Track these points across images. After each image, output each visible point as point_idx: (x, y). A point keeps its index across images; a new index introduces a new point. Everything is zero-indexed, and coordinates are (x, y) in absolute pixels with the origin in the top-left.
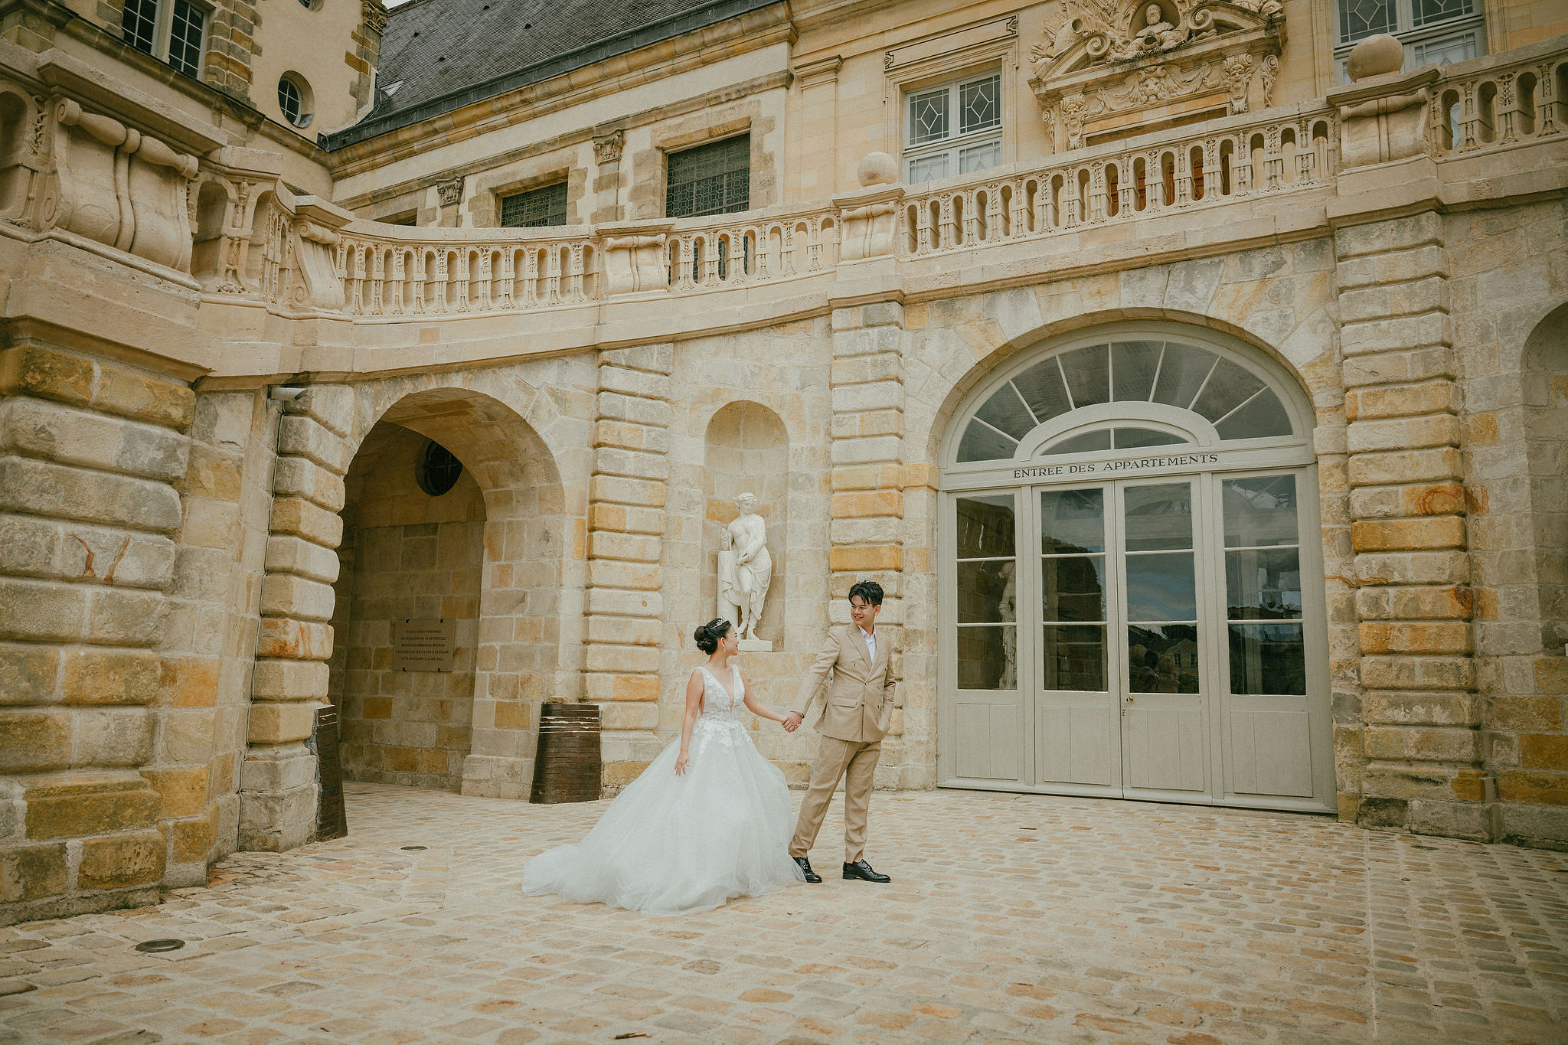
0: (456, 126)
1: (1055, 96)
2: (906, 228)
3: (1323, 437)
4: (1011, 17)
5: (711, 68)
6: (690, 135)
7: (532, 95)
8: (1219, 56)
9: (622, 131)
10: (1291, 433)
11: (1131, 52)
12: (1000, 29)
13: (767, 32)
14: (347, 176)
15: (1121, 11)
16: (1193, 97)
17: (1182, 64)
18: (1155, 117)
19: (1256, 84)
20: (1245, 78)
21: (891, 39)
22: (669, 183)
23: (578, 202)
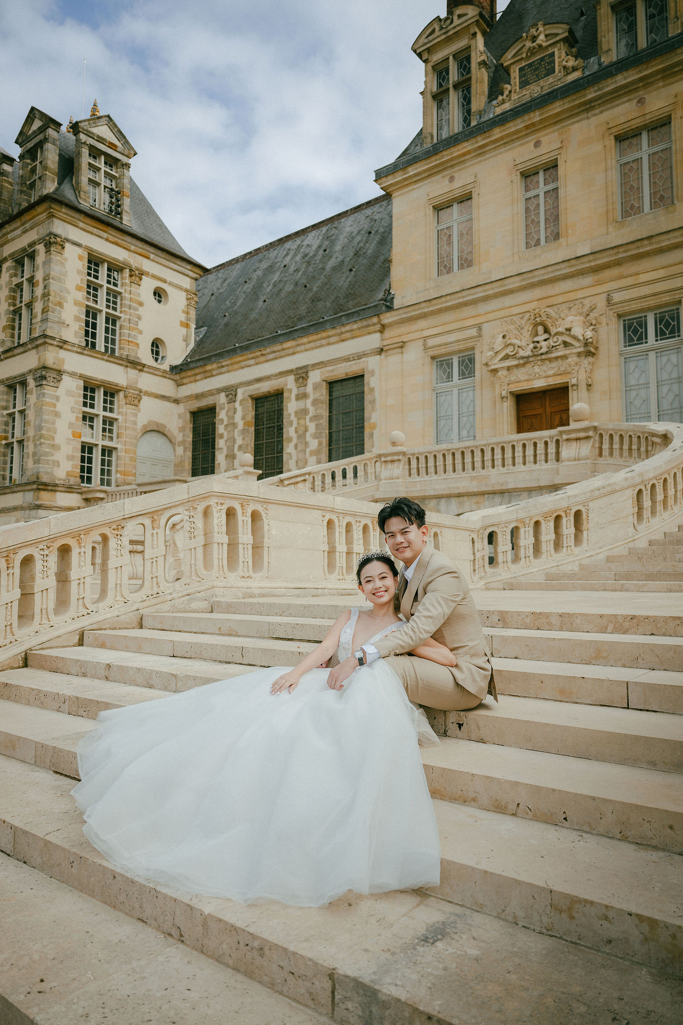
0: (232, 364)
1: (495, 371)
2: (407, 467)
4: (480, 329)
5: (345, 343)
6: (337, 375)
7: (266, 352)
8: (564, 357)
9: (307, 372)
11: (528, 353)
12: (473, 332)
13: (370, 328)
14: (183, 384)
15: (526, 328)
16: (555, 375)
17: (550, 360)
18: (539, 384)
19: (582, 371)
20: (576, 368)
21: (425, 333)
22: (329, 397)
23: (288, 405)
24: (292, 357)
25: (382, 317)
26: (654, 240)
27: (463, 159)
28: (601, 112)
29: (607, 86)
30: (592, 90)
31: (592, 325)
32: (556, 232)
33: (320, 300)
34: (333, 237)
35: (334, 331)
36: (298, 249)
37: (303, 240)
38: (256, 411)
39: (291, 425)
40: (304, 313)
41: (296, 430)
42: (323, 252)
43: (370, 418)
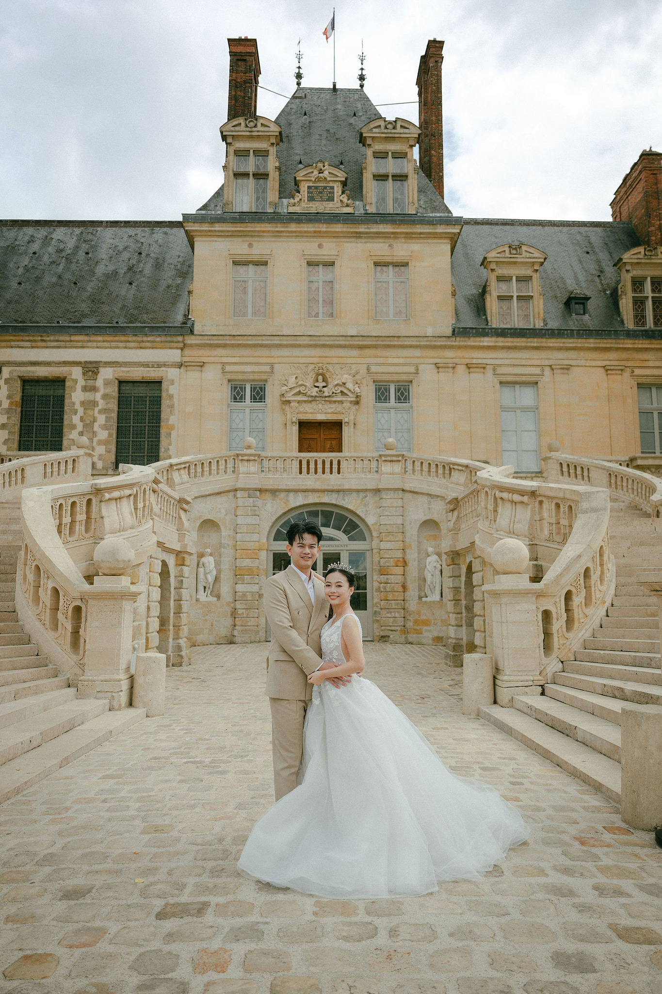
1: (288, 402)
2: (260, 466)
3: (375, 543)
4: (272, 367)
5: (144, 350)
6: (133, 377)
7: (48, 339)
8: (342, 402)
9: (98, 367)
10: (365, 540)
11: (314, 393)
12: (267, 368)
13: (173, 344)
15: (310, 375)
16: (333, 413)
17: (330, 402)
18: (321, 417)
19: (352, 414)
20: (349, 411)
21: (225, 360)
22: (119, 394)
23: (72, 394)
24: (79, 350)
25: (186, 337)
26: (401, 339)
27: (262, 234)
28: (366, 242)
29: (373, 228)
30: (363, 226)
31: (357, 383)
32: (331, 311)
33: (103, 303)
34: (93, 243)
35: (134, 338)
36: (47, 240)
37: (51, 233)
38: (23, 393)
39: (76, 413)
40: (87, 311)
41: (82, 419)
42: (84, 254)
43: (168, 420)
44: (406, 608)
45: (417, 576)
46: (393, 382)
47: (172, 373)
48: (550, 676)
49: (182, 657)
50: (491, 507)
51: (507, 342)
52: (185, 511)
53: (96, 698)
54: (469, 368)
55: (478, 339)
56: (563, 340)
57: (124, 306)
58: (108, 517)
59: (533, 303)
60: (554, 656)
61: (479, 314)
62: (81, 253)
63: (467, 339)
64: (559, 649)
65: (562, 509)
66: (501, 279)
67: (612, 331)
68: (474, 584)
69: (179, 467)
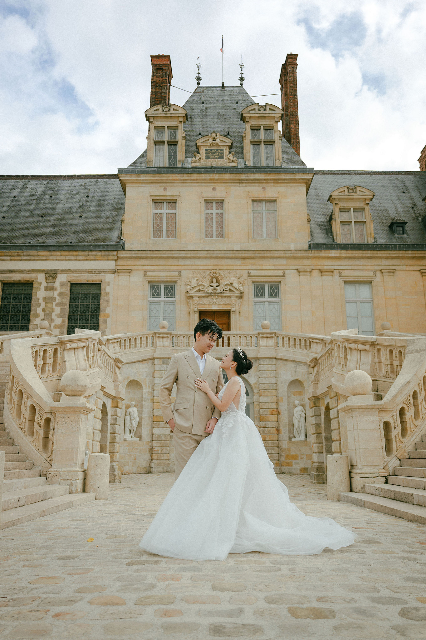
1: (191, 297)
2: (171, 342)
3: (256, 398)
4: (180, 273)
5: (89, 262)
6: (81, 280)
7: (22, 254)
8: (230, 297)
9: (56, 274)
11: (210, 291)
12: (176, 273)
13: (109, 257)
15: (207, 278)
16: (223, 305)
17: (222, 297)
18: (215, 308)
19: (237, 305)
20: (235, 303)
21: (146, 268)
22: (71, 292)
23: (38, 292)
24: (44, 262)
25: (119, 252)
26: (272, 252)
27: (174, 182)
28: (246, 186)
29: (251, 176)
30: (244, 175)
31: (241, 283)
32: (222, 234)
33: (61, 229)
34: (55, 190)
35: (83, 253)
36: (23, 188)
37: (26, 184)
38: (3, 292)
39: (39, 306)
40: (50, 235)
41: (44, 310)
42: (49, 197)
43: (105, 310)
44: (279, 446)
45: (287, 422)
46: (267, 282)
47: (108, 278)
48: (391, 470)
49: (115, 475)
50: (342, 356)
51: (348, 253)
52: (119, 368)
53: (59, 484)
54: (321, 272)
55: (327, 252)
56: (389, 252)
57: (76, 231)
58: (69, 361)
59: (366, 226)
60: (393, 455)
61: (327, 235)
62: (47, 198)
63: (319, 252)
64: (397, 450)
65: (394, 354)
66: (342, 210)
67: (424, 245)
68: (331, 417)
69: (113, 341)
